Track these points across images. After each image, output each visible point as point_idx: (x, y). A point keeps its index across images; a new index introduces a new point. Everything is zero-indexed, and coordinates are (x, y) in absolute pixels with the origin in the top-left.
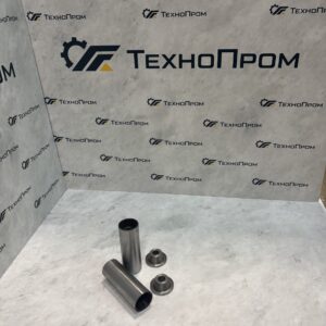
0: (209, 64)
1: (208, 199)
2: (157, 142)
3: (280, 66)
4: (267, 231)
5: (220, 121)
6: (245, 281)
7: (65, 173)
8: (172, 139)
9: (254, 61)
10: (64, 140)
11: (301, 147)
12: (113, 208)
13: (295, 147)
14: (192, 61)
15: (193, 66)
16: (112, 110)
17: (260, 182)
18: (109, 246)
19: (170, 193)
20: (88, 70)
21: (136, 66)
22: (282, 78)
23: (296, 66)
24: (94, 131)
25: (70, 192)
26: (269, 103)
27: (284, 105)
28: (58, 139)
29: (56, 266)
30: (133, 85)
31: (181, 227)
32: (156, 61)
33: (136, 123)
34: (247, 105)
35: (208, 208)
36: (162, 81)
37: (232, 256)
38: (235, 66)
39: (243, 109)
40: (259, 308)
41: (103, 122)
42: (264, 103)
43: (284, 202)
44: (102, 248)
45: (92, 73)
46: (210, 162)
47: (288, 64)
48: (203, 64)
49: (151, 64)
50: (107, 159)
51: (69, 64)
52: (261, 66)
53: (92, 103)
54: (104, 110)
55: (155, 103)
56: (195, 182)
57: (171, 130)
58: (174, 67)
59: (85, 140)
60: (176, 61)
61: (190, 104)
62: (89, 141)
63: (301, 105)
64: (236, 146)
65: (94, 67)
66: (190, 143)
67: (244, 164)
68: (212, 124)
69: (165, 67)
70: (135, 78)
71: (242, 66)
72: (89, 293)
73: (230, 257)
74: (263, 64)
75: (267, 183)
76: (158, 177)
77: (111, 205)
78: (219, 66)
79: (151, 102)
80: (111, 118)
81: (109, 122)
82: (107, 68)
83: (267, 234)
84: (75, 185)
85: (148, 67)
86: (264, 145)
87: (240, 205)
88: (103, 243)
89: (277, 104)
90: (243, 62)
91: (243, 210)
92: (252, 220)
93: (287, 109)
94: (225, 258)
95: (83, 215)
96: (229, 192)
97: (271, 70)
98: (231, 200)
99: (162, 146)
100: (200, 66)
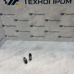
0: (47, 3)
1: (46, 42)
2: (32, 26)
3: (66, 3)
4: (64, 49)
5: (49, 20)
6: (60, 63)
7: (6, 36)
8: (36, 25)
9: (59, 2)
10: (5, 26)
11: (71, 26)
12: (20, 45)
13: (70, 27)
14: (42, 2)
15: (42, 3)
16: (19, 17)
17: (60, 37)
18: (19, 55)
19: (36, 41)
20: (12, 5)
21: (26, 4)
22: (67, 7)
23: (71, 3)
24: (14, 23)
25: (7, 41)
26: (63, 14)
27: (67, 14)
28: (3, 26)
29: (2, 62)
30: (25, 9)
31: (39, 49)
32: (32, 2)
33: (26, 21)
34: (57, 15)
35: (46, 44)
36: (33, 8)
37: (55, 56)
38: (54, 3)
39: (56, 16)
40: (66, 72)
41: (16, 20)
42: (62, 14)
43: (67, 42)
44: (16, 56)
45: (13, 5)
46: (47, 32)
47: (68, 2)
48: (45, 3)
49: (30, 3)
50: (18, 31)
51: (6, 3)
52: (61, 3)
53: (13, 15)
54: (16, 17)
55: (31, 14)
56: (42, 37)
57: (36, 23)
58: (37, 4)
59: (11, 26)
60: (37, 2)
61: (41, 14)
62: (13, 26)
63: (72, 14)
64: (54, 27)
65: (13, 4)
66: (41, 26)
67: (56, 32)
68: (47, 20)
69: (34, 4)
70: (26, 7)
71: (56, 3)
72: (12, 69)
73: (55, 57)
74: (62, 2)
75: (62, 37)
76: (32, 36)
77: (19, 44)
78: (49, 3)
79: (30, 14)
80: (19, 19)
81: (18, 20)
82: (17, 4)
83: (64, 50)
84: (9, 39)
85: (29, 4)
86: (61, 26)
87: (55, 43)
88: (17, 54)
89: (65, 14)
90: (56, 2)
91: (56, 45)
92: (59, 47)
93: (68, 15)
94: (53, 57)
95: (11, 47)
96: (52, 40)
97: (64, 4)
98: (52, 42)
99: (33, 27)
100: (44, 3)
